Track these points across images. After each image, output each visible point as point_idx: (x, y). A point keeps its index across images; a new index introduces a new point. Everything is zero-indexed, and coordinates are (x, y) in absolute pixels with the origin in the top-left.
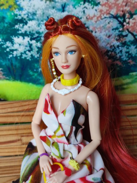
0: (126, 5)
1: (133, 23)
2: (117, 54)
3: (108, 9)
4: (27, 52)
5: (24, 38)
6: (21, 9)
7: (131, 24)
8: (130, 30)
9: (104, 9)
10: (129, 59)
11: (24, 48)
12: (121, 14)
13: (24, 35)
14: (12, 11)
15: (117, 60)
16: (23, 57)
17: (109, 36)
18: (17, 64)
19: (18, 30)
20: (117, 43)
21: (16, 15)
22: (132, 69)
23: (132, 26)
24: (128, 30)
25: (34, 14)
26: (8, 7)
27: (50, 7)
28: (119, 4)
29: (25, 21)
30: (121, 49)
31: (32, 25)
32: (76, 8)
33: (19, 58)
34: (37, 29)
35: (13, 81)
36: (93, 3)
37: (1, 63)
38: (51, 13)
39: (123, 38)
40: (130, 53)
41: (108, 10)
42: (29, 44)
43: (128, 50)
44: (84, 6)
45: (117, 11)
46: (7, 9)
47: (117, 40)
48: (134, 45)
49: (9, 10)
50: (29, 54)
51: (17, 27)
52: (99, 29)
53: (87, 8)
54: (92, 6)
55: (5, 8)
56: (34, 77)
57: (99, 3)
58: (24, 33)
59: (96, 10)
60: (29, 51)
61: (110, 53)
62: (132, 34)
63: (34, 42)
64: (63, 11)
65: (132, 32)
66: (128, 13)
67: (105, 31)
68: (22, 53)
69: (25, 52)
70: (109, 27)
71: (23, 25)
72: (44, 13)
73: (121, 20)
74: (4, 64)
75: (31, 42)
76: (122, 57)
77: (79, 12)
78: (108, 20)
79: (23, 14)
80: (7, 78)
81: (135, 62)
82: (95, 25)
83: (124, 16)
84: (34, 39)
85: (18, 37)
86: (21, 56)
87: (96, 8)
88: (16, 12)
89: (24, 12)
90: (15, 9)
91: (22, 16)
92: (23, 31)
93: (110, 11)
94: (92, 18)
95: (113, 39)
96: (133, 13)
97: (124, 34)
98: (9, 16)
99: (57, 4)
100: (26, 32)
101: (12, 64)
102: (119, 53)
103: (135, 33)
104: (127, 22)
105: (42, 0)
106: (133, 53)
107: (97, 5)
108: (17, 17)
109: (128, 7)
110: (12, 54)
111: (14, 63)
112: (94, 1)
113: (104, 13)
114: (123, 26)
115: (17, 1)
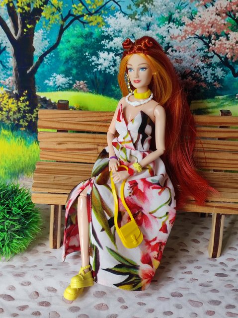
0: (212, 27)
1: (219, 45)
2: (201, 76)
3: (193, 29)
4: (111, 67)
5: (109, 54)
6: (108, 26)
7: (217, 46)
8: (216, 51)
9: (189, 29)
10: (215, 81)
11: (108, 63)
12: (207, 35)
13: (109, 50)
14: (100, 27)
15: (202, 81)
16: (107, 72)
17: (194, 57)
18: (101, 78)
19: (104, 46)
20: (202, 64)
21: (103, 32)
22: (218, 92)
23: (218, 48)
24: (213, 51)
25: (120, 31)
26: (96, 24)
28: (204, 25)
29: (111, 38)
30: (206, 71)
31: (117, 42)
32: (160, 28)
33: (103, 72)
35: (96, 94)
36: (177, 23)
37: (86, 76)
38: (136, 31)
39: (208, 59)
40: (216, 75)
41: (193, 31)
42: (113, 59)
43: (213, 72)
44: (168, 26)
45: (202, 32)
46: (95, 26)
47: (202, 61)
48: (220, 68)
49: (97, 26)
50: (113, 69)
51: (103, 42)
52: (183, 49)
53: (171, 28)
54: (177, 26)
55: (93, 25)
56: (116, 92)
57: (184, 23)
58: (109, 48)
59: (181, 30)
60: (113, 66)
61: (194, 73)
62: (219, 56)
63: (118, 58)
64: (148, 30)
65: (218, 53)
66: (214, 34)
67: (189, 51)
68: (106, 68)
69: (109, 67)
70: (194, 48)
71: (109, 41)
72: (129, 31)
73: (207, 41)
74: (88, 77)
75: (115, 58)
76: (207, 79)
77: (164, 31)
78: (193, 40)
79: (110, 31)
80: (90, 91)
81: (221, 85)
82: (179, 45)
83: (209, 37)
84: (118, 55)
85: (104, 52)
86: (105, 70)
87: (180, 28)
88: (104, 28)
89: (111, 29)
90: (103, 26)
91: (109, 32)
92: (108, 47)
93: (195, 32)
94: (176, 38)
95: (198, 60)
96: (219, 34)
97: (210, 55)
98: (96, 32)
99: (142, 22)
100: (111, 48)
101: (96, 78)
102: (203, 74)
103: (221, 55)
104: (213, 43)
105: (128, 19)
106: (219, 75)
107: (182, 25)
108: (104, 33)
109: (214, 28)
110: (97, 68)
111: (98, 76)
112: (179, 21)
113: (189, 33)
114: (209, 47)
115: (105, 19)
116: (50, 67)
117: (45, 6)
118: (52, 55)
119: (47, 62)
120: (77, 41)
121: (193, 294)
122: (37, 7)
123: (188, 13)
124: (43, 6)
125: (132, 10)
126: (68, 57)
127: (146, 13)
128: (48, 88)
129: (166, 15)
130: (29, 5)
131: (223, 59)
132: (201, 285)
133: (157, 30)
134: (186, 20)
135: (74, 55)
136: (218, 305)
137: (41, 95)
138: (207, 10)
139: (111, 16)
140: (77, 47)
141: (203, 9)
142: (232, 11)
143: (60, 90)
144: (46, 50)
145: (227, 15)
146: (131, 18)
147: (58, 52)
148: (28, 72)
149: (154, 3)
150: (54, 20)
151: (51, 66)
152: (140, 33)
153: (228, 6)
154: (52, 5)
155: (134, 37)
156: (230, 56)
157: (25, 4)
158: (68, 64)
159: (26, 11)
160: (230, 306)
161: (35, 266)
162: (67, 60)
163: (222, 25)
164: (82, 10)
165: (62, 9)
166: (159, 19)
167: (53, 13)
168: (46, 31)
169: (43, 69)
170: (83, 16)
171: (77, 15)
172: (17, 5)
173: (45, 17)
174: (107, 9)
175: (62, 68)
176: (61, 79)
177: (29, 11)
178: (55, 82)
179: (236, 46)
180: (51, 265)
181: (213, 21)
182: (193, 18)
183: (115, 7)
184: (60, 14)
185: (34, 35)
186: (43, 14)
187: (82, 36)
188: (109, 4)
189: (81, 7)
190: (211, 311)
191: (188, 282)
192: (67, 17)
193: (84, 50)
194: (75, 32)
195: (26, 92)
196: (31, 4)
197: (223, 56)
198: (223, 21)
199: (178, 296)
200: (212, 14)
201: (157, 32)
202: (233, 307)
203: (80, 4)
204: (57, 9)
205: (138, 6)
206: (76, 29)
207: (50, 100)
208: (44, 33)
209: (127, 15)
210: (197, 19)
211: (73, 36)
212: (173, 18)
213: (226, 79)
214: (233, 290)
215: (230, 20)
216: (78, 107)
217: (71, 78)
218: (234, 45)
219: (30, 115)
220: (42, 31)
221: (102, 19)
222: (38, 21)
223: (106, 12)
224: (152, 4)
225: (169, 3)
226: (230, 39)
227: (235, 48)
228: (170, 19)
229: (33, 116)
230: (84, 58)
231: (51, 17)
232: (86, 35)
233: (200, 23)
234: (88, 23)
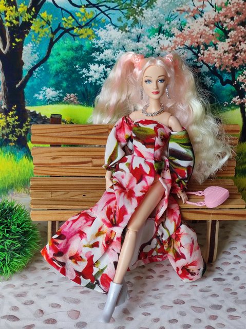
0: (200, 37)
1: (207, 55)
3: (182, 40)
4: (102, 79)
6: (98, 38)
7: (205, 55)
8: (205, 61)
9: (179, 40)
11: (99, 75)
12: (196, 45)
13: (100, 63)
14: (91, 40)
16: (98, 84)
18: (92, 91)
19: (95, 58)
23: (206, 57)
24: (202, 61)
26: (86, 37)
27: (125, 37)
28: (193, 36)
29: (101, 50)
31: (108, 54)
32: (150, 39)
33: (93, 84)
34: (113, 57)
35: (87, 106)
37: (77, 88)
38: (127, 43)
39: (197, 69)
40: (205, 84)
42: (104, 71)
43: (202, 81)
44: (158, 37)
45: (191, 43)
49: (87, 39)
51: (93, 54)
53: (161, 39)
54: (167, 37)
55: (84, 38)
57: (173, 34)
59: (170, 41)
60: (104, 78)
62: (207, 65)
63: (108, 69)
64: (138, 41)
65: (206, 63)
66: (203, 45)
68: (96, 80)
69: (100, 79)
70: (184, 58)
71: (100, 54)
72: (119, 43)
74: (79, 90)
77: (154, 42)
78: (182, 51)
79: (100, 43)
80: (81, 103)
83: (198, 47)
84: (109, 67)
85: (94, 65)
86: (96, 82)
87: (170, 39)
88: (94, 41)
89: (101, 42)
90: (93, 38)
91: (99, 45)
92: (99, 59)
93: (184, 43)
94: (166, 49)
96: (207, 44)
97: (199, 64)
98: (87, 45)
99: (133, 34)
100: (102, 60)
101: (86, 90)
103: (210, 65)
104: (202, 53)
105: (119, 31)
106: (208, 84)
107: (171, 36)
108: (94, 45)
109: (203, 38)
110: (87, 80)
111: (88, 89)
112: (168, 33)
113: (179, 44)
114: (198, 57)
115: (96, 31)
116: (39, 80)
117: (34, 19)
118: (42, 69)
119: (37, 76)
120: (67, 54)
121: (194, 300)
122: (26, 21)
123: (178, 24)
124: (32, 20)
125: (122, 22)
126: (58, 70)
127: (136, 25)
128: (37, 102)
129: (156, 27)
130: (17, 19)
131: (211, 68)
132: (201, 291)
133: (147, 41)
134: (175, 31)
135: (64, 68)
136: (219, 309)
137: (31, 109)
138: (196, 21)
139: (102, 29)
140: (67, 60)
141: (192, 21)
142: (220, 21)
143: (50, 104)
144: (35, 64)
145: (215, 25)
146: (122, 30)
147: (48, 65)
148: (17, 86)
149: (144, 15)
150: (44, 33)
151: (41, 79)
152: (130, 44)
153: (216, 17)
154: (42, 18)
155: (125, 49)
156: (218, 65)
157: (14, 17)
158: (58, 77)
159: (14, 24)
160: (231, 310)
161: (36, 284)
162: (57, 73)
163: (211, 36)
164: (72, 23)
165: (52, 23)
166: (149, 31)
167: (42, 27)
168: (36, 45)
169: (32, 83)
170: (73, 29)
171: (67, 28)
172: (4, 19)
173: (34, 31)
174: (97, 22)
175: (52, 81)
176: (51, 93)
177: (18, 25)
178: (45, 95)
179: (224, 55)
180: (52, 282)
181: (202, 32)
182: (183, 29)
183: (105, 20)
184: (49, 27)
185: (23, 49)
186: (32, 28)
187: (72, 49)
188: (99, 17)
189: (71, 20)
190: (213, 316)
191: (188, 289)
192: (57, 30)
193: (75, 63)
194: (65, 45)
195: (15, 106)
196: (20, 18)
197: (212, 65)
198: (211, 32)
199: (180, 304)
200: (201, 25)
201: (147, 44)
202: (234, 310)
203: (70, 17)
204: (47, 23)
205: (128, 18)
206: (66, 42)
207: (40, 113)
208: (33, 47)
209: (117, 27)
210: (186, 30)
211: (63, 49)
212: (163, 30)
213: (214, 87)
214: (232, 293)
215: (218, 30)
216: (69, 120)
217: (61, 91)
218: (222, 55)
219: (19, 129)
220: (32, 45)
221: (93, 31)
222: (27, 34)
223: (97, 25)
224: (142, 16)
225: (158, 14)
226: (218, 48)
227: (223, 57)
228: (160, 31)
229: (22, 131)
230: (75, 71)
231: (40, 30)
232: (77, 48)
233: (189, 34)
234: (78, 36)
